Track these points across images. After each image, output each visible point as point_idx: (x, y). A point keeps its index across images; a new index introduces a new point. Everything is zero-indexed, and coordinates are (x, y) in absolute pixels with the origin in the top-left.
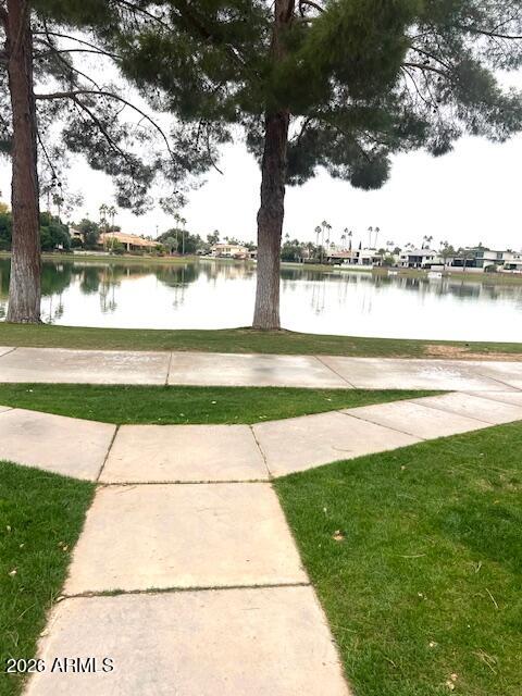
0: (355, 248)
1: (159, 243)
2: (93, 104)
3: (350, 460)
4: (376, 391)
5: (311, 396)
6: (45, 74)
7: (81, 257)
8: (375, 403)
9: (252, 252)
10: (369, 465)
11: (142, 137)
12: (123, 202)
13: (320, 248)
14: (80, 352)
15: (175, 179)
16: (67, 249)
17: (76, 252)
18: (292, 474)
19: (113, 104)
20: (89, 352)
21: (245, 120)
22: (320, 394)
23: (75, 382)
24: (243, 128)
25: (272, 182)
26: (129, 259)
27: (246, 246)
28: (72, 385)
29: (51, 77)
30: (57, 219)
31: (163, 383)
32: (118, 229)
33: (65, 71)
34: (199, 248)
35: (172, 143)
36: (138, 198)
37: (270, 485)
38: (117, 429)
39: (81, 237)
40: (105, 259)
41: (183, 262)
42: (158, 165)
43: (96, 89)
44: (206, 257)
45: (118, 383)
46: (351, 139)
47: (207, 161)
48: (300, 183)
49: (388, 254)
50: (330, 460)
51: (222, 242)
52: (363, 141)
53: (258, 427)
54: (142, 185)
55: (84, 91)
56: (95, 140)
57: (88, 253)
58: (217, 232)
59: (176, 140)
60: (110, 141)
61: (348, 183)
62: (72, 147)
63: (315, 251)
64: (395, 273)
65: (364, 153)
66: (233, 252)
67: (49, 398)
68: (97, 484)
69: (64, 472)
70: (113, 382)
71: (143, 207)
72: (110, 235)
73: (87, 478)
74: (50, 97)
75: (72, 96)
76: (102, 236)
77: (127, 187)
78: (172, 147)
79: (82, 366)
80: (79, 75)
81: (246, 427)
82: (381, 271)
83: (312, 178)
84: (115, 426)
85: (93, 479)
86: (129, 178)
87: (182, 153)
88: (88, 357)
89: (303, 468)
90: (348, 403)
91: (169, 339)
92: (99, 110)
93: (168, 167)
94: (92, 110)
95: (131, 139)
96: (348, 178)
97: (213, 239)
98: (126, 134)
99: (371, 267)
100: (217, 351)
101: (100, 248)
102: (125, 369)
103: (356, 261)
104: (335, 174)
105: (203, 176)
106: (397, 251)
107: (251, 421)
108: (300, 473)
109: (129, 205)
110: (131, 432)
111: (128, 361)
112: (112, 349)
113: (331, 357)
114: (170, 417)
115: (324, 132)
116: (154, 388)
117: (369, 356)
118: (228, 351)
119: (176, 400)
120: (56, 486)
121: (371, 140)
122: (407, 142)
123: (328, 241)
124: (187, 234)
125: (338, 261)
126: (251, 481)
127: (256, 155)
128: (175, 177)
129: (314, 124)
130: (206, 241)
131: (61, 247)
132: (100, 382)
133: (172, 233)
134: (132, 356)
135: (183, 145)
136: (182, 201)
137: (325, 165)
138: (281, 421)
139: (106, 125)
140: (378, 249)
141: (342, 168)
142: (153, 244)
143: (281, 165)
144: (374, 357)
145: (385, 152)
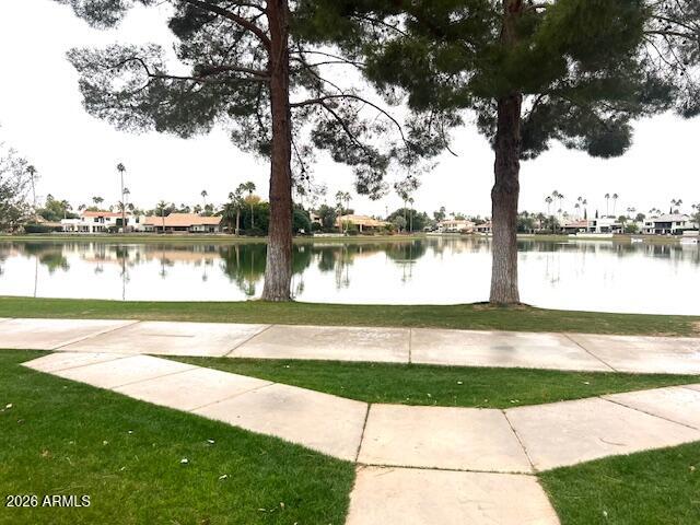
0: (591, 217)
1: (388, 223)
2: (336, 106)
3: (625, 456)
4: (642, 375)
5: (566, 379)
6: (297, 86)
7: (320, 239)
8: (642, 388)
9: (480, 226)
10: (649, 463)
11: (379, 129)
12: (362, 189)
13: (552, 218)
14: (327, 328)
15: (409, 164)
16: (308, 233)
17: (316, 235)
18: (558, 469)
19: (353, 104)
20: (335, 328)
21: (477, 105)
22: (575, 376)
23: (326, 359)
24: (474, 112)
25: (506, 159)
26: (363, 239)
27: (473, 220)
28: (323, 361)
29: (302, 88)
30: (300, 206)
31: (407, 361)
32: (352, 212)
33: (314, 82)
34: (426, 225)
35: (406, 132)
36: (375, 185)
37: (535, 478)
38: (369, 408)
39: (320, 221)
40: (339, 240)
41: (411, 238)
42: (394, 153)
43: (339, 93)
44: (433, 233)
45: (365, 360)
46: (586, 110)
47: (439, 145)
48: (533, 157)
49: (629, 222)
50: (601, 455)
51: (449, 218)
52: (599, 111)
53: (512, 412)
54: (379, 172)
55: (329, 97)
56: (338, 137)
57: (326, 235)
58: (443, 209)
59: (410, 129)
60: (351, 137)
61: (586, 153)
62: (319, 145)
63: (547, 221)
64: (640, 241)
65: (602, 122)
66: (460, 227)
67: (304, 373)
68: (356, 464)
69: (325, 450)
70: (360, 359)
71: (379, 192)
72: (345, 218)
73: (347, 458)
74: (302, 105)
75: (320, 101)
76: (338, 219)
77: (366, 175)
78: (406, 136)
79: (331, 342)
80: (326, 84)
81: (498, 411)
82: (624, 239)
83: (545, 151)
84: (366, 405)
85: (352, 460)
86: (367, 167)
87: (415, 141)
88: (335, 333)
89: (571, 463)
90: (610, 388)
91: (406, 315)
92: (342, 110)
93: (402, 155)
94: (336, 111)
95: (369, 132)
96: (585, 148)
97: (439, 216)
98: (365, 129)
99: (610, 235)
100: (455, 328)
101: (336, 230)
102: (369, 346)
103: (593, 230)
104: (570, 146)
105: (434, 159)
106: (640, 218)
107: (503, 405)
108: (568, 468)
109: (366, 192)
110: (382, 410)
111: (370, 338)
112: (355, 325)
113: (583, 335)
114: (418, 397)
115: (557, 107)
116: (397, 366)
117: (626, 334)
118: (467, 328)
119: (421, 379)
120: (319, 464)
121: (609, 109)
122: (650, 107)
123: (560, 211)
124: (414, 212)
125: (573, 231)
126: (513, 473)
127: (488, 135)
128: (408, 161)
129: (546, 100)
130: (432, 218)
131: (303, 231)
132: (347, 359)
133: (400, 212)
134: (374, 332)
135: (416, 133)
136: (415, 184)
137: (559, 138)
138: (536, 407)
139: (347, 123)
140: (618, 217)
141: (577, 139)
142: (382, 224)
143: (515, 143)
144: (631, 334)
145: (625, 119)
